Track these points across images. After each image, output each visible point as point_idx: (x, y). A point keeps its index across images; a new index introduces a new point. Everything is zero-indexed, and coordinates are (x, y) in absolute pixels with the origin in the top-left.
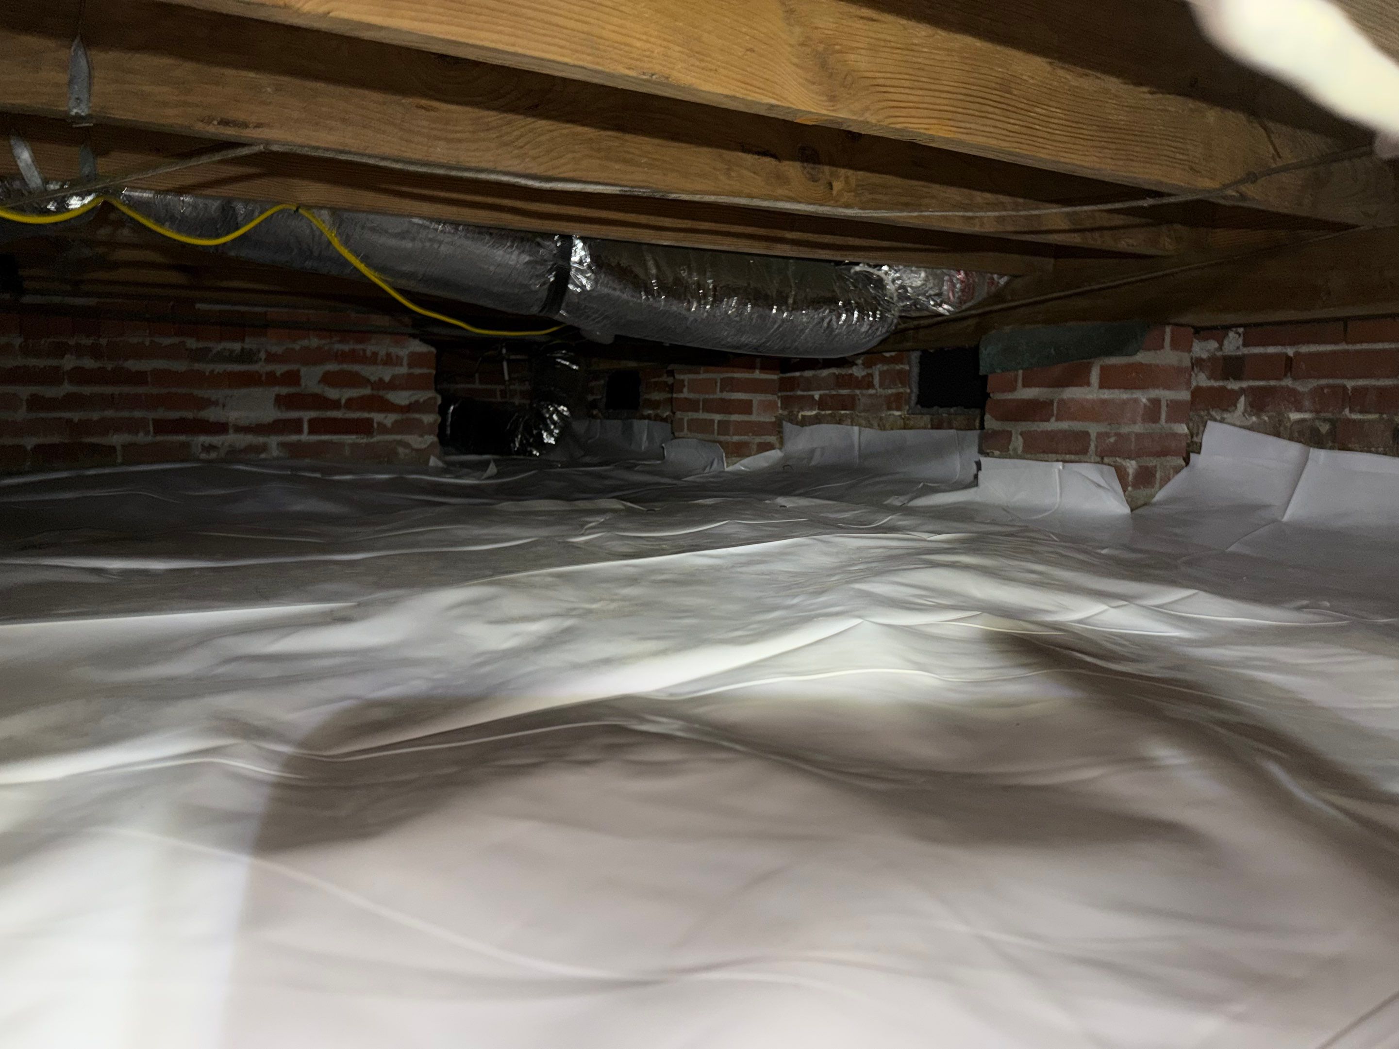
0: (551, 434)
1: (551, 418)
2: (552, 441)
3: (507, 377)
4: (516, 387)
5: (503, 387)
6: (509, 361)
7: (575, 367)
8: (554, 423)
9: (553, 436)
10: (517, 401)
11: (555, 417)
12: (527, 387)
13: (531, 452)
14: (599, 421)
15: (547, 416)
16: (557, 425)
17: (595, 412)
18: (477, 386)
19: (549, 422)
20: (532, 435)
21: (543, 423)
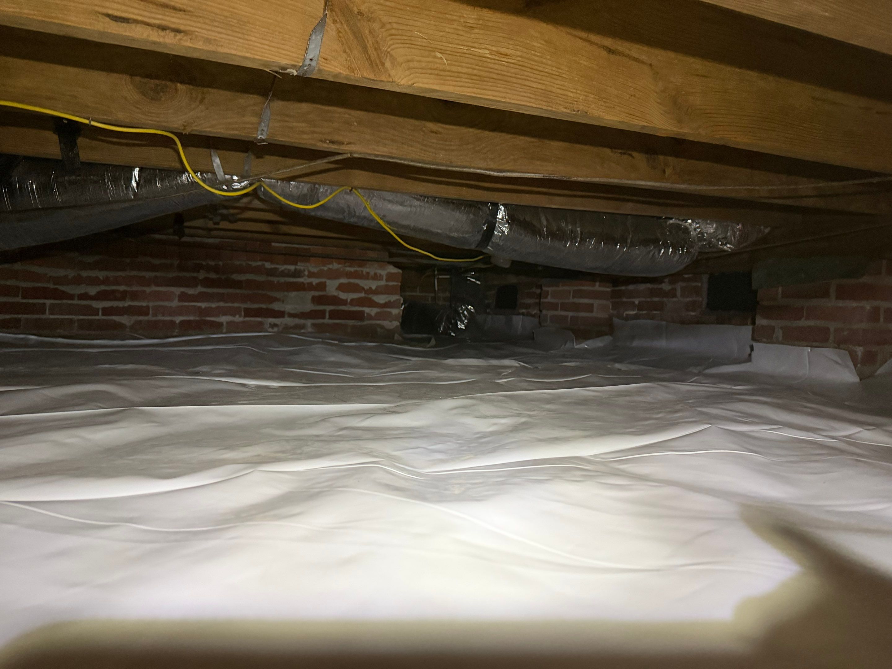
0: (462, 322)
1: (463, 313)
2: (463, 327)
3: (436, 289)
4: (441, 295)
5: (433, 295)
6: (438, 279)
7: (478, 282)
8: (465, 316)
9: (464, 324)
10: (441, 303)
11: (465, 312)
12: (448, 294)
13: (450, 333)
14: (490, 316)
15: (461, 312)
16: (467, 317)
17: (488, 310)
18: (418, 294)
19: (462, 315)
20: (451, 323)
21: (457, 316)
